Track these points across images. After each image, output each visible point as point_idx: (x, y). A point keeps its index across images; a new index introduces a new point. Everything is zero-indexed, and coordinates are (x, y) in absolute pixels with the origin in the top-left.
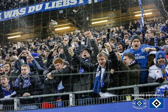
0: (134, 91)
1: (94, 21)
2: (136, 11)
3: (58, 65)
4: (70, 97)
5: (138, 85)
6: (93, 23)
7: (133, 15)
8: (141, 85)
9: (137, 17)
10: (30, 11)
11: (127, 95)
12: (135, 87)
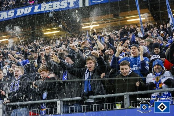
0: (125, 99)
1: (85, 26)
2: (128, 16)
3: (42, 74)
4: (58, 104)
5: (129, 93)
6: (83, 28)
7: (125, 20)
8: (132, 93)
9: (129, 22)
10: (18, 14)
11: (117, 104)
12: (126, 94)
